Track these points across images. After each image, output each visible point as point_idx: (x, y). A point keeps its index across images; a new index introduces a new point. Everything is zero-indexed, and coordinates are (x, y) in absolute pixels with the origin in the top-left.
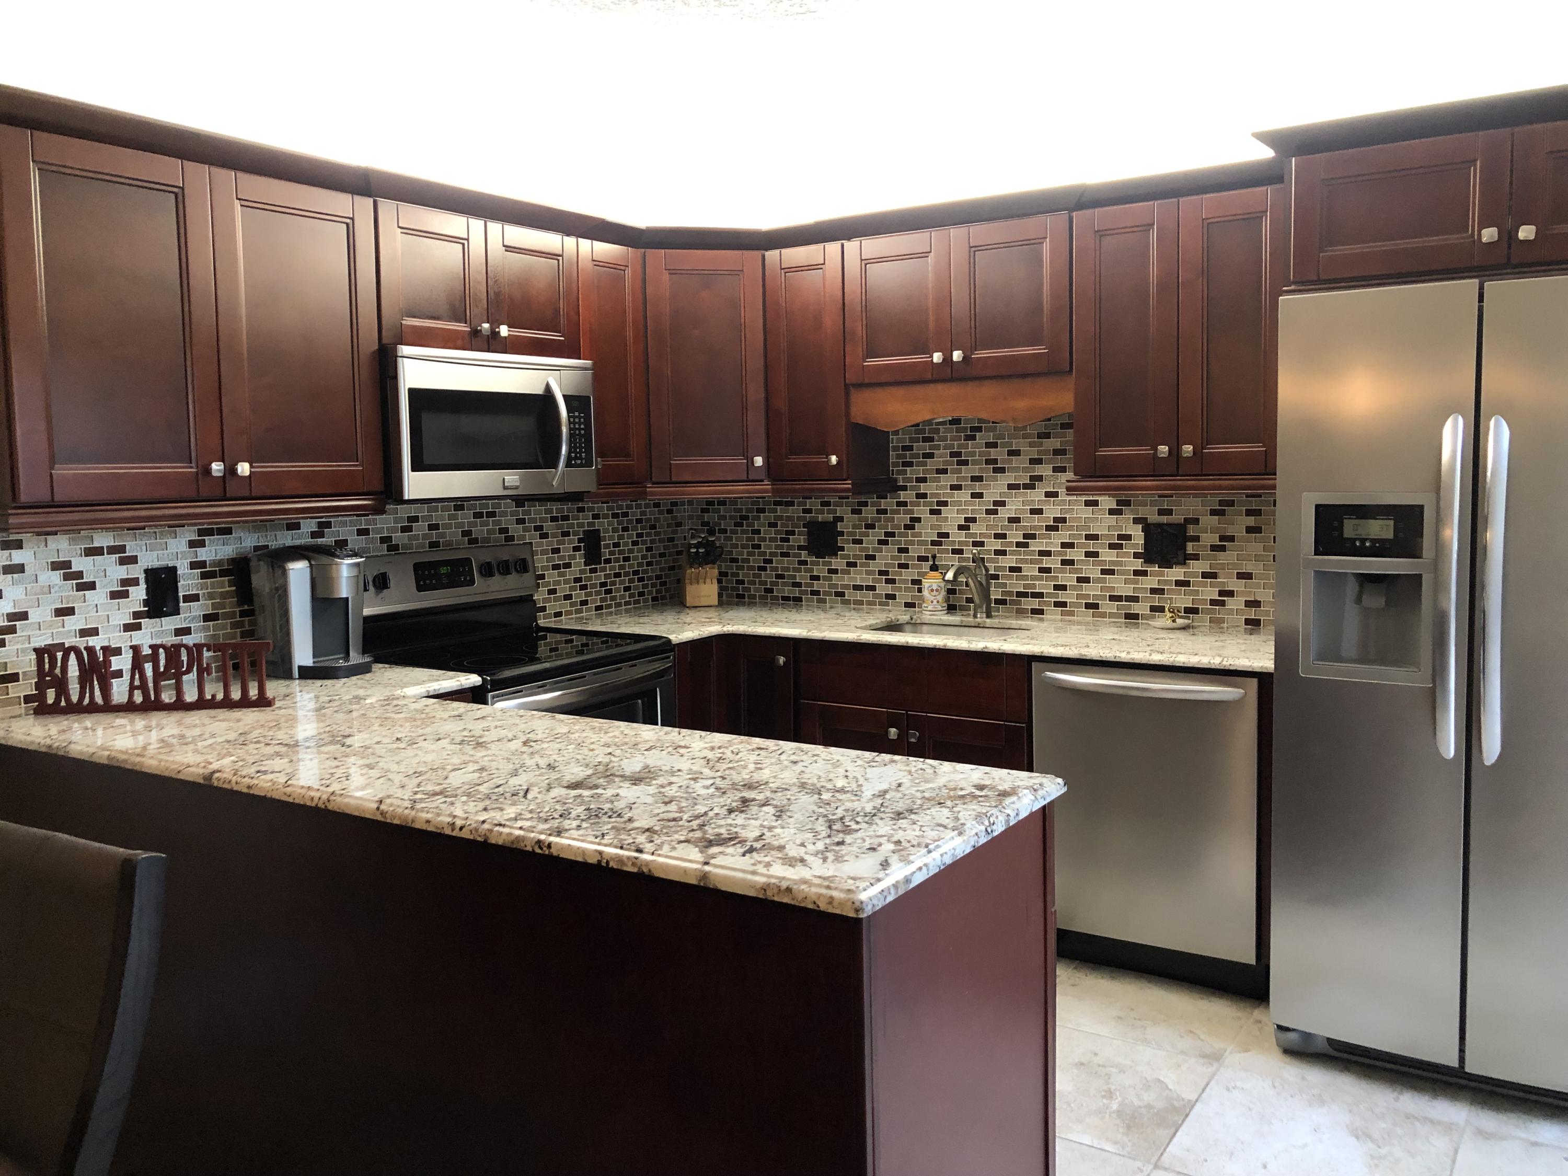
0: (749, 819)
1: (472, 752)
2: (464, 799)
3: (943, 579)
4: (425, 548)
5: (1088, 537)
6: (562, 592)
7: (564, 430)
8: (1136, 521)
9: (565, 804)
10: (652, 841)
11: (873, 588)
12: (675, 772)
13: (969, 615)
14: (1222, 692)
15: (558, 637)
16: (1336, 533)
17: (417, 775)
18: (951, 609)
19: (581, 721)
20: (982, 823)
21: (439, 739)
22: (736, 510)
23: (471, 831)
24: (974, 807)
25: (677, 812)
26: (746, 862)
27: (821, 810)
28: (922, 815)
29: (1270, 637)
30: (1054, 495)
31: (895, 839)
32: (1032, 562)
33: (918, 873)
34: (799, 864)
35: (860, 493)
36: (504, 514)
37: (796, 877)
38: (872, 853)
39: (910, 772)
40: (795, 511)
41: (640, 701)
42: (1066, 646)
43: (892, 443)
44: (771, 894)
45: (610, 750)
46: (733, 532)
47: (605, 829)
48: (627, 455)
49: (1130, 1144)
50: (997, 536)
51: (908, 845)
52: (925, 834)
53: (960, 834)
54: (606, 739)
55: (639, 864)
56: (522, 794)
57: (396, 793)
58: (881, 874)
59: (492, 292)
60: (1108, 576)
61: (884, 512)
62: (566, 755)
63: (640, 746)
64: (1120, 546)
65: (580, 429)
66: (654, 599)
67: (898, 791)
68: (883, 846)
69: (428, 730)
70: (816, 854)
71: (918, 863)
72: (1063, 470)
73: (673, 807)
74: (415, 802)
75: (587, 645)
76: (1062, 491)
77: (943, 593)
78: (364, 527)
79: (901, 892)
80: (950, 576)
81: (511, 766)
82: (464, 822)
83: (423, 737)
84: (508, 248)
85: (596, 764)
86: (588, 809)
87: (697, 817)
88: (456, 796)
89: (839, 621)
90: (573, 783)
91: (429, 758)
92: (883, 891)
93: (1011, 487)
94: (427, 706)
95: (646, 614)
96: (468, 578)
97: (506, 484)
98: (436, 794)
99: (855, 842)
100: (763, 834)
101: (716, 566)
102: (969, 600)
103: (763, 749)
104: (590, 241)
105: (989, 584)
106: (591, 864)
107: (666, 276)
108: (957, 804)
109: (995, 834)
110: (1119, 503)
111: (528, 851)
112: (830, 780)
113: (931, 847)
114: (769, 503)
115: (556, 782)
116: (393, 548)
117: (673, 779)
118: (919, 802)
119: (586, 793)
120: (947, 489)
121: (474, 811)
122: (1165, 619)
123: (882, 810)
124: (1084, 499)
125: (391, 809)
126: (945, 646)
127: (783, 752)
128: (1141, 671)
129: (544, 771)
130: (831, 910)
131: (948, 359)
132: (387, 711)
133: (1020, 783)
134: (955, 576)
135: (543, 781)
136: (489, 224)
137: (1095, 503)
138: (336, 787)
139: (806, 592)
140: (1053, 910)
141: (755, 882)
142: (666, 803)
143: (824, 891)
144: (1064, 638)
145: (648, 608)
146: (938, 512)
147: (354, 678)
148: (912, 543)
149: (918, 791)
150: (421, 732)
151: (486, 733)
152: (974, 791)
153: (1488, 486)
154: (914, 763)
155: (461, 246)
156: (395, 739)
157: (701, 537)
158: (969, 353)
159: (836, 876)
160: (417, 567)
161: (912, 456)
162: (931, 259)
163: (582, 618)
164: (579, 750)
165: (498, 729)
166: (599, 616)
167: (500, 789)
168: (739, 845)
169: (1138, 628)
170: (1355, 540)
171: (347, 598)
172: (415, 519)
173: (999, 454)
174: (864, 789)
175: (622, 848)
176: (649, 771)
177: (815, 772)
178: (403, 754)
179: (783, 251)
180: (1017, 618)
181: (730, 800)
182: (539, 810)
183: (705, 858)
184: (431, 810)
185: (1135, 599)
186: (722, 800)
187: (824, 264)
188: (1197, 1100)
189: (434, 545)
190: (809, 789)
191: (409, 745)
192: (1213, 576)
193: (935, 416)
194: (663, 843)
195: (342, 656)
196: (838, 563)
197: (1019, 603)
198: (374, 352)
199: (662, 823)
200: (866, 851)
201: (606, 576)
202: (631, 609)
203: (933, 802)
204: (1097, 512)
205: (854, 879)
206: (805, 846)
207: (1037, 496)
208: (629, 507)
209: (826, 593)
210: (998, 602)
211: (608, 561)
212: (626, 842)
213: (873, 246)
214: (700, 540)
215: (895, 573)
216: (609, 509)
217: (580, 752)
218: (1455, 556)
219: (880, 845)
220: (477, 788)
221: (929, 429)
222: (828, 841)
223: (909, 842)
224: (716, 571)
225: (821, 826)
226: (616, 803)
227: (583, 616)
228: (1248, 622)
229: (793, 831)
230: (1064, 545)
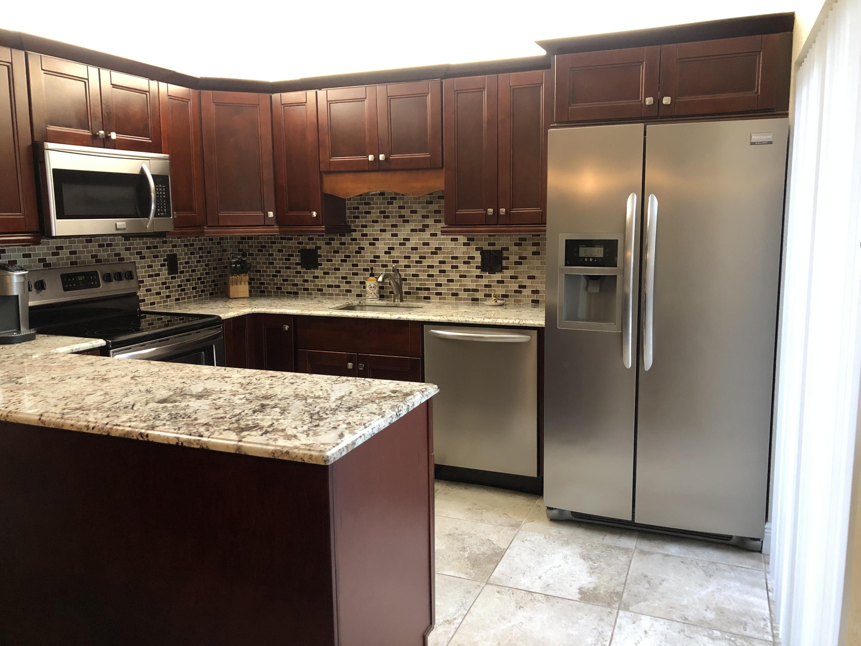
0: (265, 415)
1: (100, 384)
2: (95, 411)
3: (377, 281)
4: (68, 265)
5: (453, 258)
6: (155, 289)
7: (153, 195)
8: (477, 249)
9: (157, 411)
10: (208, 430)
11: (339, 286)
12: (222, 391)
13: (391, 300)
14: (520, 338)
15: (153, 317)
16: (575, 255)
17: (65, 398)
18: (382, 297)
19: (166, 364)
20: (395, 411)
21: (79, 377)
22: (258, 243)
23: (99, 430)
24: (390, 402)
25: (223, 414)
26: (263, 439)
27: (306, 409)
28: (362, 408)
29: (543, 309)
30: (435, 235)
31: (347, 422)
32: (424, 271)
33: (359, 439)
34: (293, 438)
35: (331, 233)
36: (118, 245)
37: (292, 446)
38: (334, 430)
39: (356, 386)
40: (293, 243)
41: (203, 352)
42: (441, 316)
43: (348, 205)
44: (277, 456)
45: (183, 381)
46: (257, 255)
47: (180, 425)
48: (191, 210)
49: (474, 574)
50: (406, 257)
51: (354, 424)
52: (363, 418)
53: (383, 417)
54: (181, 374)
55: (200, 444)
56: (130, 407)
57: (51, 410)
58: (339, 441)
59: (105, 113)
60: (463, 279)
61: (344, 244)
62: (157, 384)
63: (201, 378)
64: (468, 263)
65: (162, 195)
66: (211, 294)
67: (350, 396)
68: (340, 426)
69: (72, 372)
70: (303, 432)
71: (360, 433)
72: (439, 221)
73: (221, 411)
74: (63, 414)
75: (171, 321)
76: (439, 233)
77: (377, 289)
78: (27, 253)
79: (350, 450)
80: (380, 279)
81: (124, 391)
82: (94, 424)
83: (69, 377)
84: (114, 86)
85: (175, 388)
86: (171, 414)
87: (235, 416)
88: (89, 410)
89: (319, 305)
90: (161, 400)
91: (72, 389)
92: (340, 450)
93: (412, 230)
94: (71, 358)
95: (206, 303)
96: (96, 283)
97: (118, 227)
98: (77, 409)
99: (325, 425)
100: (273, 423)
101: (247, 275)
102: (391, 292)
103: (274, 377)
104: (166, 84)
105: (401, 284)
106: (172, 445)
107: (213, 107)
108: (381, 401)
109: (401, 416)
110: (468, 239)
111: (134, 439)
112: (312, 392)
113: (367, 425)
114: (278, 238)
115: (151, 400)
116: (47, 265)
117: (221, 395)
118: (361, 401)
119: (169, 405)
120: (378, 231)
121: (101, 418)
122: (492, 301)
123: (341, 406)
124: (450, 237)
125: (48, 419)
126: (378, 317)
127: (286, 378)
128: (478, 328)
129: (144, 393)
130: (311, 462)
131: (377, 158)
132: (45, 362)
133: (415, 389)
134: (383, 279)
135: (143, 399)
136: (101, 70)
137: (456, 240)
138: (12, 408)
139: (300, 289)
140: (432, 455)
141: (268, 449)
142: (217, 409)
143: (307, 452)
144: (440, 312)
145: (207, 299)
146: (374, 244)
147: (24, 343)
148: (360, 261)
149: (361, 395)
150: (67, 373)
151: (108, 373)
152: (391, 394)
153: (648, 230)
154: (359, 381)
155: (83, 83)
156: (50, 378)
157: (238, 258)
158: (388, 156)
159: (314, 444)
160: (63, 276)
161: (359, 213)
162: (366, 102)
163: (167, 306)
164: (165, 381)
165: (116, 370)
166: (178, 304)
167: (117, 405)
168: (259, 430)
169: (478, 305)
170: (585, 258)
171: (17, 296)
172: (61, 248)
173: (405, 212)
174: (331, 396)
175: (190, 435)
176: (207, 392)
177: (303, 388)
178: (57, 387)
179: (282, 94)
180: (417, 302)
181: (254, 405)
182: (140, 416)
183: (239, 438)
184: (74, 418)
185: (477, 290)
186: (249, 406)
187: (306, 102)
188: (507, 548)
189: (73, 263)
190: (300, 397)
191: (60, 382)
192: (516, 277)
193: (370, 191)
194: (215, 431)
195: (15, 330)
196: (318, 272)
197: (418, 293)
198: (29, 147)
199: (214, 420)
200: (331, 429)
201: (181, 281)
202: (197, 299)
203: (368, 401)
204: (457, 244)
205: (323, 444)
206: (297, 429)
207: (426, 235)
208: (194, 240)
209: (312, 290)
210: (406, 293)
211: (182, 272)
212: (193, 432)
213: (334, 93)
214: (237, 260)
215: (351, 278)
216: (182, 241)
217: (165, 382)
218: (632, 266)
219: (339, 425)
220: (102, 404)
221: (368, 198)
222: (310, 425)
223: (355, 423)
224: (247, 278)
225: (306, 417)
226: (187, 410)
227: (167, 304)
228: (533, 301)
229: (290, 421)
230: (441, 262)
